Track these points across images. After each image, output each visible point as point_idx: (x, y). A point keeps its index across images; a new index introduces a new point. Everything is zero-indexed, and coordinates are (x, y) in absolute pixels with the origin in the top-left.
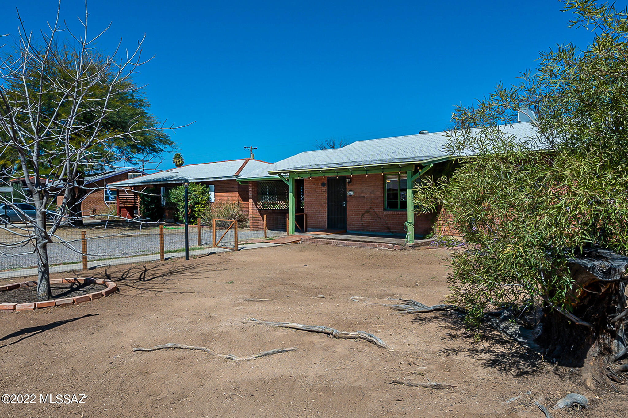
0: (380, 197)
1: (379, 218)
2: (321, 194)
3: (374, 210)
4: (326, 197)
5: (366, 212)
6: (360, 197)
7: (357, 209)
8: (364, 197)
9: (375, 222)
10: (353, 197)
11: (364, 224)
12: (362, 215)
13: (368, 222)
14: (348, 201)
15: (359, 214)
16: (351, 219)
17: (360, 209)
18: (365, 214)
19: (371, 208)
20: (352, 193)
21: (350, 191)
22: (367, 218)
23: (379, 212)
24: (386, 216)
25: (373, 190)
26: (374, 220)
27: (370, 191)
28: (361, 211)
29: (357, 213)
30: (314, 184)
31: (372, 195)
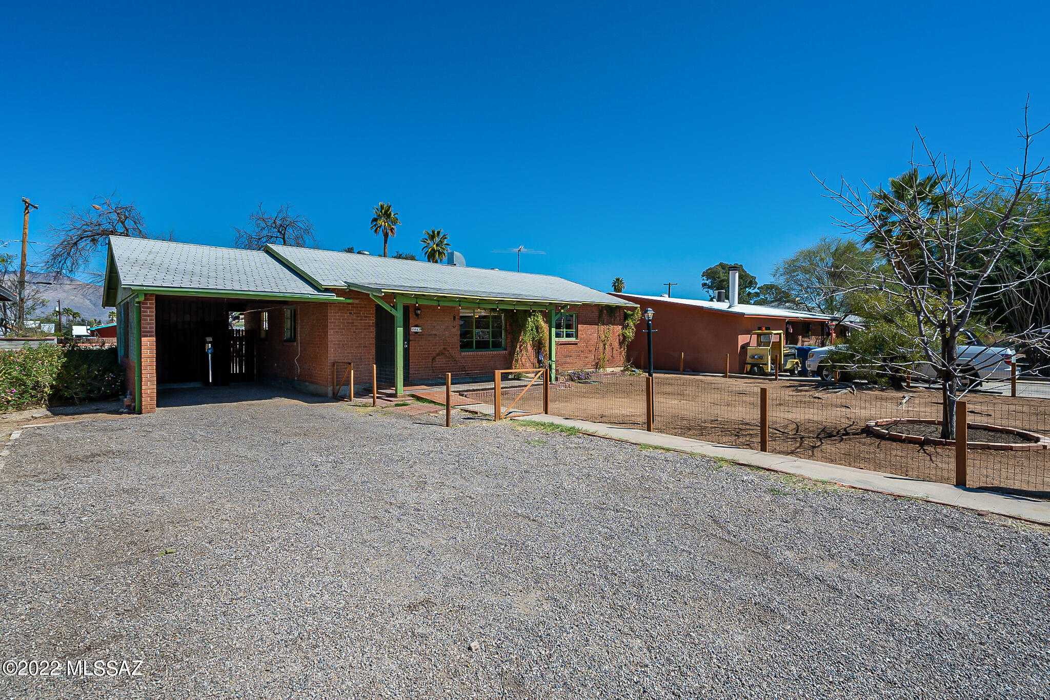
0: (456, 335)
1: (455, 360)
2: (364, 329)
3: (448, 351)
4: (373, 335)
5: (438, 355)
6: (430, 335)
7: (426, 351)
8: (436, 335)
9: (450, 366)
10: (420, 335)
11: (436, 370)
12: (433, 359)
13: (441, 367)
14: (412, 340)
15: (428, 357)
16: (417, 365)
17: (429, 351)
18: (437, 358)
19: (444, 348)
20: (418, 329)
21: (416, 326)
22: (439, 361)
23: (455, 353)
24: (463, 358)
25: (448, 326)
26: (448, 364)
27: (444, 327)
28: (431, 354)
29: (426, 357)
30: (351, 313)
31: (446, 332)
